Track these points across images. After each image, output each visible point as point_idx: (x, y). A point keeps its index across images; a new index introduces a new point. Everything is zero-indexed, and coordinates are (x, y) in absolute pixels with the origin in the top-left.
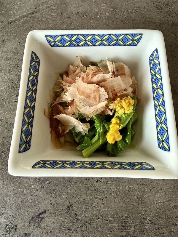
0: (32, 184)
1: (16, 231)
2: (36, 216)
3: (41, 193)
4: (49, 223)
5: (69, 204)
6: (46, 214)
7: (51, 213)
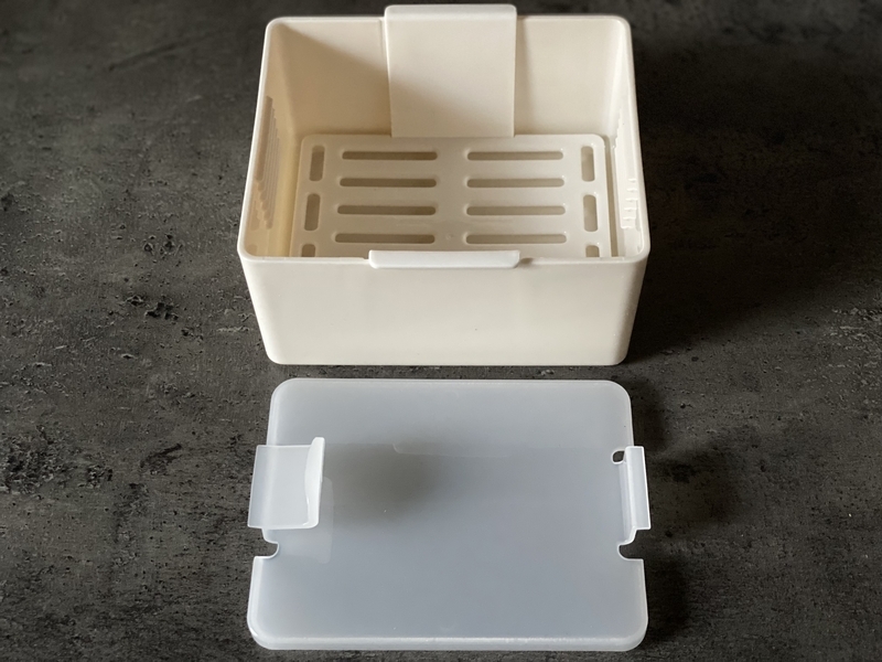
0: (151, 397)
1: (109, 479)
2: (156, 455)
3: (171, 414)
4: (187, 466)
5: (236, 434)
6: (180, 452)
7: (191, 449)
